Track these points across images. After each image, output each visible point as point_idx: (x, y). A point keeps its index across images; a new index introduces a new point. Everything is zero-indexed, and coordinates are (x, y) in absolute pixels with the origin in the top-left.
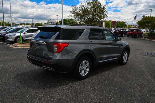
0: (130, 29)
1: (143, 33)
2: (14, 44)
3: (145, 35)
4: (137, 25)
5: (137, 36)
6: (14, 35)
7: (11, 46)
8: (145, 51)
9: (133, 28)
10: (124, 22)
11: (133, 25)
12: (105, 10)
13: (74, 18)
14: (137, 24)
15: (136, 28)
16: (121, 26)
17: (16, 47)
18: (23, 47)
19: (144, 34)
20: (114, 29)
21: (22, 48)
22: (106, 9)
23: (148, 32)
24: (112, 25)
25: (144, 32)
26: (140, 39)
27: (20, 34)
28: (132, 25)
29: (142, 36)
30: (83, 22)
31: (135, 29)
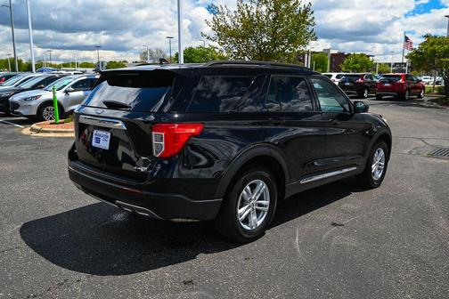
0: (384, 76)
1: (424, 88)
2: (34, 126)
3: (430, 92)
4: (405, 64)
5: (407, 97)
6: (37, 97)
7: (26, 130)
8: (433, 142)
9: (394, 71)
10: (368, 56)
11: (396, 64)
12: (310, 18)
13: (216, 44)
14: (405, 60)
15: (403, 71)
16: (358, 66)
17: (39, 134)
18: (61, 132)
19: (427, 90)
20: (338, 77)
21: (58, 135)
22: (312, 15)
23: (438, 83)
24: (331, 66)
25: (428, 84)
26: (416, 106)
27: (54, 93)
28: (390, 64)
29: (420, 97)
30: (244, 55)
31: (400, 77)
